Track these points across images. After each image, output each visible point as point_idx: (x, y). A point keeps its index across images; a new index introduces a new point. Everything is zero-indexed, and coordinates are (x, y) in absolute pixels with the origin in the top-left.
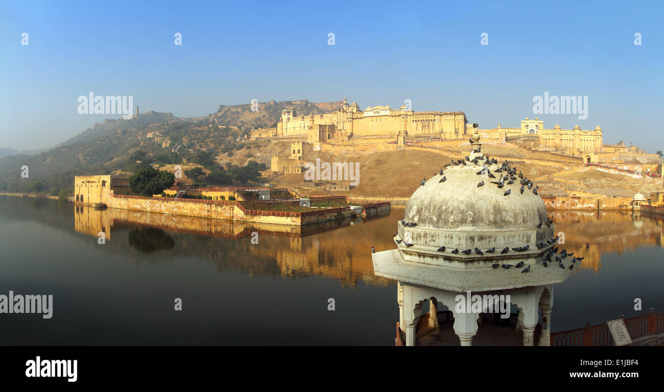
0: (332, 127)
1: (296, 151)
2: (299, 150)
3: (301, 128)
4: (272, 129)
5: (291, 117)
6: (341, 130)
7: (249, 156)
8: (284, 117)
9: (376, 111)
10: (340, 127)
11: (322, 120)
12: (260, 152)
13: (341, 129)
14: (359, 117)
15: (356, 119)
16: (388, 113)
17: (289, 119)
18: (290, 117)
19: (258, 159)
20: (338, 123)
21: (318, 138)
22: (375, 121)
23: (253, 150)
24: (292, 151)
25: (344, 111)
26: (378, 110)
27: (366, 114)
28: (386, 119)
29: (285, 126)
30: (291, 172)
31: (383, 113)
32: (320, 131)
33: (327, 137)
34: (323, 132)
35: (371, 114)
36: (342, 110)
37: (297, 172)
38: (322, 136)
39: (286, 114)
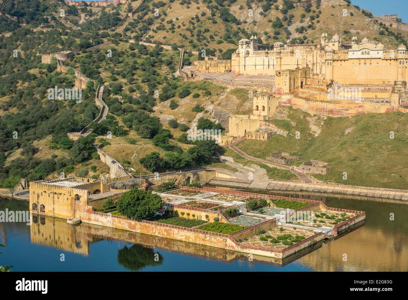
0: (306, 71)
1: (260, 108)
2: (264, 107)
3: (265, 67)
4: (224, 61)
5: (251, 50)
6: (317, 75)
7: (198, 109)
8: (242, 50)
9: (364, 51)
10: (317, 70)
11: (293, 58)
12: (212, 102)
13: (318, 72)
14: (342, 58)
15: (337, 60)
16: (381, 54)
17: (248, 53)
18: (249, 50)
19: (211, 114)
20: (314, 64)
21: (288, 88)
22: (362, 64)
23: (202, 98)
24: (255, 108)
25: (322, 49)
26: (367, 50)
27: (351, 55)
28: (378, 63)
29: (242, 63)
30: (254, 138)
31: (373, 54)
32: (290, 79)
33: (300, 85)
34: (294, 80)
35: (358, 55)
36: (319, 46)
37: (262, 139)
38: (293, 85)
39: (244, 46)
